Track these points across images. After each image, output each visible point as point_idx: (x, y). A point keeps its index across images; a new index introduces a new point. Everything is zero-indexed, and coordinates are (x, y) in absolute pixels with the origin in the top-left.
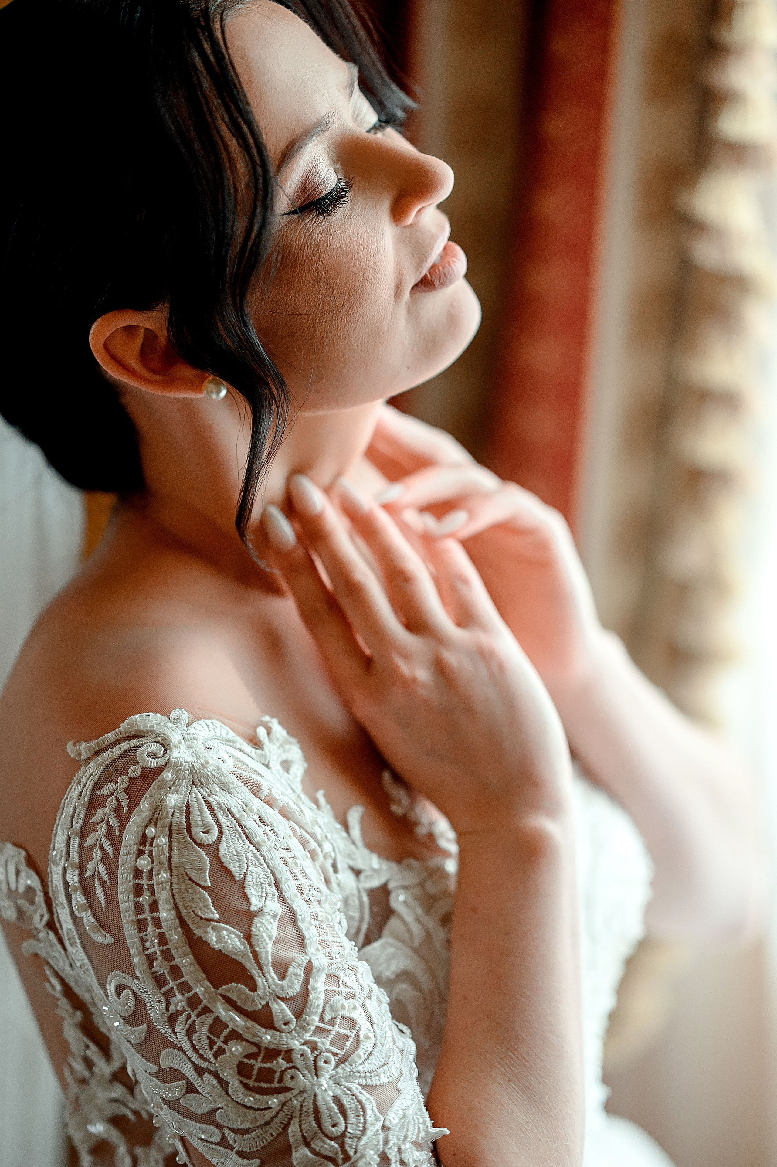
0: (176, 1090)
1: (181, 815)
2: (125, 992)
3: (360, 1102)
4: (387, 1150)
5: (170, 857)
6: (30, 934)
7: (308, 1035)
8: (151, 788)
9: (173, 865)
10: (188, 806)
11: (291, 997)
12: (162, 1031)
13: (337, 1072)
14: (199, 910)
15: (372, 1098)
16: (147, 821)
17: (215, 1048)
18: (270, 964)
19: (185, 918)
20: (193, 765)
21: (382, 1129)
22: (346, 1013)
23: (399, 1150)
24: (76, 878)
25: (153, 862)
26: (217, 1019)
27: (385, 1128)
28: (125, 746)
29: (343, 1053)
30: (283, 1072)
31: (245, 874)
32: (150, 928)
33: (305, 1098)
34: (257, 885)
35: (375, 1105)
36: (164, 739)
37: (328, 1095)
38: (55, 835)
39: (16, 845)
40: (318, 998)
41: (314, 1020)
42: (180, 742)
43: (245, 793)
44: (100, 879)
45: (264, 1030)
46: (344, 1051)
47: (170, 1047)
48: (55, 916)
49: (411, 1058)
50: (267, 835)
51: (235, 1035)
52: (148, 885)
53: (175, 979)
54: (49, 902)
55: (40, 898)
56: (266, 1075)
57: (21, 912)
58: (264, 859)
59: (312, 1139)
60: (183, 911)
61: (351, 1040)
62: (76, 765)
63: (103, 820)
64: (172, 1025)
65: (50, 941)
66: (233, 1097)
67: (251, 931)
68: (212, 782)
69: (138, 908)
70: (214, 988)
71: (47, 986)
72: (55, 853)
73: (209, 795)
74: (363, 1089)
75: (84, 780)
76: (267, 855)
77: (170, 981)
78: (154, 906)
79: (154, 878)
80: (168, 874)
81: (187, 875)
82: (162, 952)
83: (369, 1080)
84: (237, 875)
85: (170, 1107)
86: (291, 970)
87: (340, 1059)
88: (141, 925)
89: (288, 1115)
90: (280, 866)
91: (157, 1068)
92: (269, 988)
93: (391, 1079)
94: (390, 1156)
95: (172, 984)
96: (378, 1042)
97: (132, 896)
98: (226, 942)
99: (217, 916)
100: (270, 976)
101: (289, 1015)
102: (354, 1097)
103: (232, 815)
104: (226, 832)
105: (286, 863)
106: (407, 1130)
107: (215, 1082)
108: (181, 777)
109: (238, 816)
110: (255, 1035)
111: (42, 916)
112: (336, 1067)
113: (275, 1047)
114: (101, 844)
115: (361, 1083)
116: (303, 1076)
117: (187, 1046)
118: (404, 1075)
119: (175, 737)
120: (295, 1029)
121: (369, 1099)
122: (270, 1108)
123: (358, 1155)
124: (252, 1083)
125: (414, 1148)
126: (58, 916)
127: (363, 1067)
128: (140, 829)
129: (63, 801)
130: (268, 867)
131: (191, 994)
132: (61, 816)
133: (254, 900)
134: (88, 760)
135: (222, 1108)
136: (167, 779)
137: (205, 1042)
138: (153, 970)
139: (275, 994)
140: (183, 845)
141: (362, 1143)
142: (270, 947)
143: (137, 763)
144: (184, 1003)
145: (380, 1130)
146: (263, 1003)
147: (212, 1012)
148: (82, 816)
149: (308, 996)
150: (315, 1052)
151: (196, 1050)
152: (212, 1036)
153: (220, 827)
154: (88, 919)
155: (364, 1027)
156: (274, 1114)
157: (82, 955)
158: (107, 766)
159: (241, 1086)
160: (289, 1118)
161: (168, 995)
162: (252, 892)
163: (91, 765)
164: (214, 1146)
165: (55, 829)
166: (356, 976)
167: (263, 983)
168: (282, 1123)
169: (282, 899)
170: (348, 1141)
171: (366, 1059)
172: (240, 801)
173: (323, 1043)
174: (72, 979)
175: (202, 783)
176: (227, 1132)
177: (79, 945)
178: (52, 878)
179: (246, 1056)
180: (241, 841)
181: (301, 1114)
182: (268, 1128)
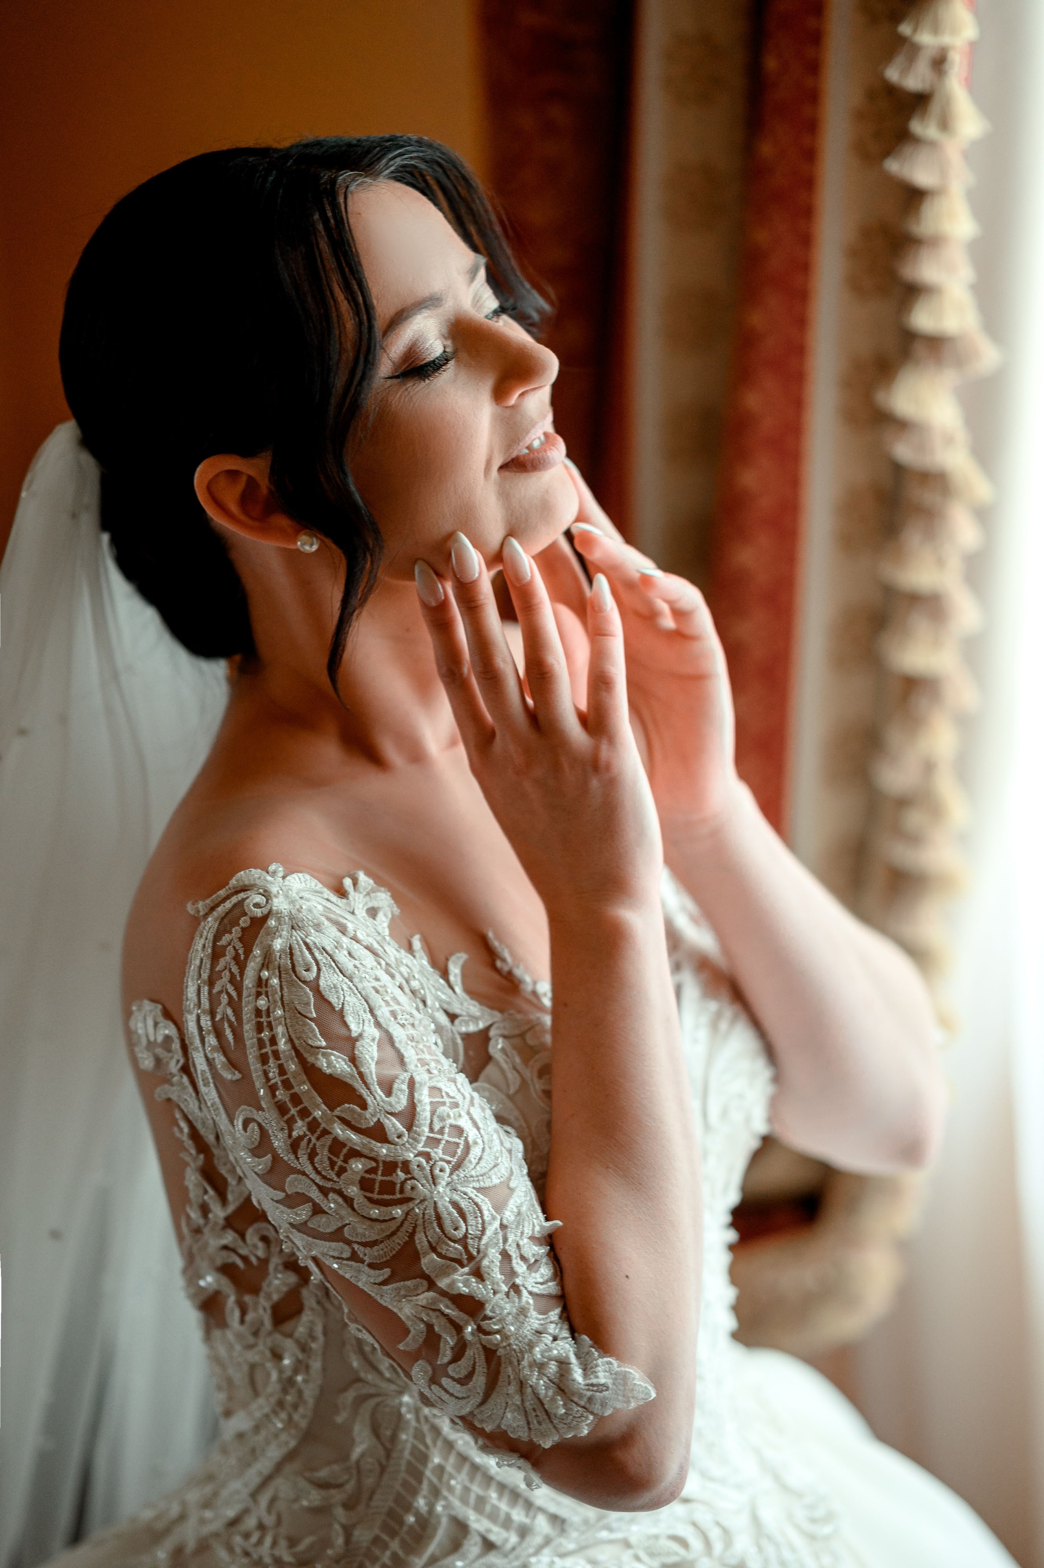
0: (303, 1213)
1: (286, 957)
2: (251, 1125)
3: (476, 1204)
4: (507, 1248)
5: (282, 995)
6: (167, 1080)
7: (421, 1145)
8: (260, 935)
9: (285, 1002)
10: (291, 948)
11: (400, 1111)
12: (286, 1158)
13: (452, 1179)
14: (309, 1040)
15: (486, 1199)
16: (260, 965)
17: (336, 1168)
18: (376, 1083)
19: (298, 1048)
20: (290, 911)
21: (500, 1227)
22: (451, 1121)
23: (518, 1245)
24: (209, 1023)
25: (269, 1002)
26: (336, 1140)
27: (503, 1227)
28: (234, 899)
29: (456, 1160)
30: (403, 1183)
31: (343, 1004)
32: (272, 1061)
33: (426, 1206)
34: (354, 1013)
35: (490, 1205)
36: (265, 891)
37: (445, 1201)
38: (187, 987)
39: (153, 1001)
40: (424, 1110)
41: (423, 1131)
42: (278, 893)
43: (333, 931)
44: (229, 1021)
45: (379, 1145)
46: (456, 1158)
47: (294, 1173)
48: (191, 1061)
49: (520, 1155)
50: (357, 968)
51: (355, 1154)
52: (267, 1022)
53: (295, 1106)
54: (185, 1048)
55: (176, 1045)
56: (388, 1187)
57: (158, 1061)
58: (357, 989)
59: (437, 1244)
60: (296, 1042)
61: (461, 1147)
62: (196, 921)
63: (226, 968)
64: (295, 1152)
65: (183, 1084)
66: (359, 1211)
67: (354, 1054)
68: (307, 925)
69: (261, 1044)
70: (330, 1110)
71: (176, 1129)
72: (188, 1002)
73: (306, 937)
74: (478, 1192)
75: (205, 933)
76: (360, 986)
77: (292, 1108)
78: (273, 1041)
79: (271, 1015)
80: (282, 1010)
81: (297, 1010)
82: (283, 1082)
83: (482, 1183)
84: (336, 1005)
85: (299, 1231)
86: (396, 1086)
87: (454, 1165)
88: (264, 1059)
89: (412, 1223)
90: (373, 995)
91: (283, 1194)
92: (378, 1105)
93: (502, 1179)
94: (511, 1253)
95: (293, 1111)
96: (486, 1146)
97: (255, 1034)
98: (335, 1067)
99: (324, 1044)
100: (377, 1094)
101: (399, 1128)
102: (471, 1201)
103: (327, 953)
104: (324, 969)
105: (377, 992)
106: (523, 1226)
107: (340, 1200)
108: (282, 923)
109: (331, 952)
110: (372, 1150)
111: (178, 1061)
112: (451, 1174)
113: (391, 1159)
114: (227, 990)
115: (475, 1186)
116: (422, 1186)
117: (309, 1169)
118: (515, 1174)
119: (274, 889)
120: (408, 1142)
121: (484, 1200)
122: (394, 1218)
123: (481, 1255)
124: (375, 1196)
125: (532, 1243)
126: (193, 1061)
127: (476, 1172)
128: (256, 973)
129: (190, 955)
130: (362, 996)
131: (310, 1118)
132: (189, 969)
133: (353, 1027)
134: (206, 916)
135: (349, 1224)
136: (272, 926)
137: (327, 1163)
138: (276, 1100)
139: (384, 1110)
140: (291, 984)
141: (483, 1242)
142: (373, 1067)
143: (246, 914)
144: (305, 1129)
145: (499, 1229)
146: (375, 1120)
147: (330, 1133)
148: (208, 966)
149: (415, 1109)
150: (430, 1162)
151: (318, 1172)
152: (332, 1157)
153: (317, 964)
154: (219, 1059)
155: (471, 1133)
156: (399, 1224)
157: (214, 1094)
158: (223, 919)
159: (366, 1200)
160: (413, 1227)
161: (290, 1123)
162: (350, 1020)
163: (210, 919)
164: (345, 1262)
165: (185, 981)
166: (457, 1087)
167: (372, 1101)
168: (407, 1232)
169: (378, 1024)
170: (470, 1241)
171: (478, 1163)
172: (331, 939)
173: (436, 1153)
174: (200, 1121)
175: (299, 927)
176: (356, 1247)
177: (212, 1085)
178: (187, 1026)
179: (367, 1172)
180: (336, 975)
181: (424, 1222)
182: (394, 1238)
